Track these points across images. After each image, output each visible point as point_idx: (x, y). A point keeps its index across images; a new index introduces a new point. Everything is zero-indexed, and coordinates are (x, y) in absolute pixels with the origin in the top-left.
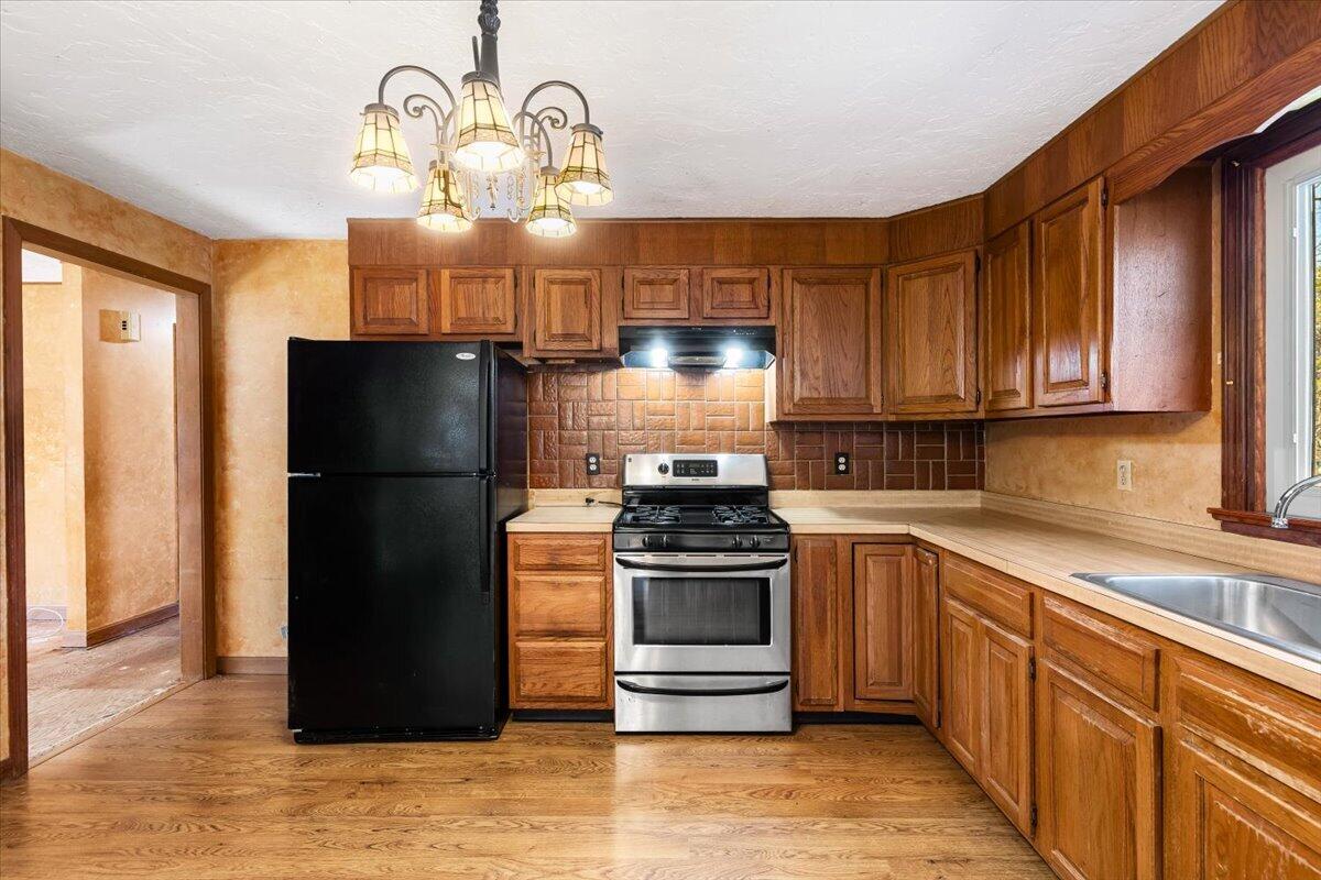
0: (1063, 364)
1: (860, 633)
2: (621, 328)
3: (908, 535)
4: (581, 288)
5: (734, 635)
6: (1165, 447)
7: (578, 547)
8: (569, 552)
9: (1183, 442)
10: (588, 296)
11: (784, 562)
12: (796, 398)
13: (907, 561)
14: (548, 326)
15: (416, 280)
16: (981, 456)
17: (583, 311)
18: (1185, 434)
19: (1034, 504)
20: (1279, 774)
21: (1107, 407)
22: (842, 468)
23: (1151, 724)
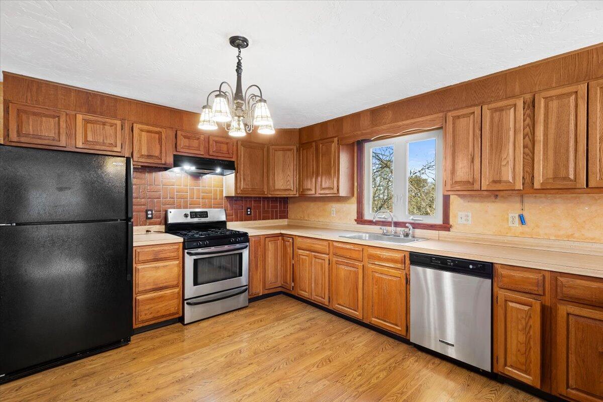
0: (326, 183)
1: (266, 268)
2: (175, 156)
3: (281, 233)
4: (157, 136)
5: (219, 278)
6: (344, 205)
7: (168, 250)
8: (164, 252)
9: (348, 203)
10: (160, 140)
11: (247, 246)
12: (242, 188)
13: (280, 242)
14: (140, 150)
15: (59, 117)
16: (287, 208)
17: (158, 146)
18: (348, 202)
19: (307, 222)
20: (386, 265)
21: (338, 195)
22: (249, 213)
23: (362, 265)
